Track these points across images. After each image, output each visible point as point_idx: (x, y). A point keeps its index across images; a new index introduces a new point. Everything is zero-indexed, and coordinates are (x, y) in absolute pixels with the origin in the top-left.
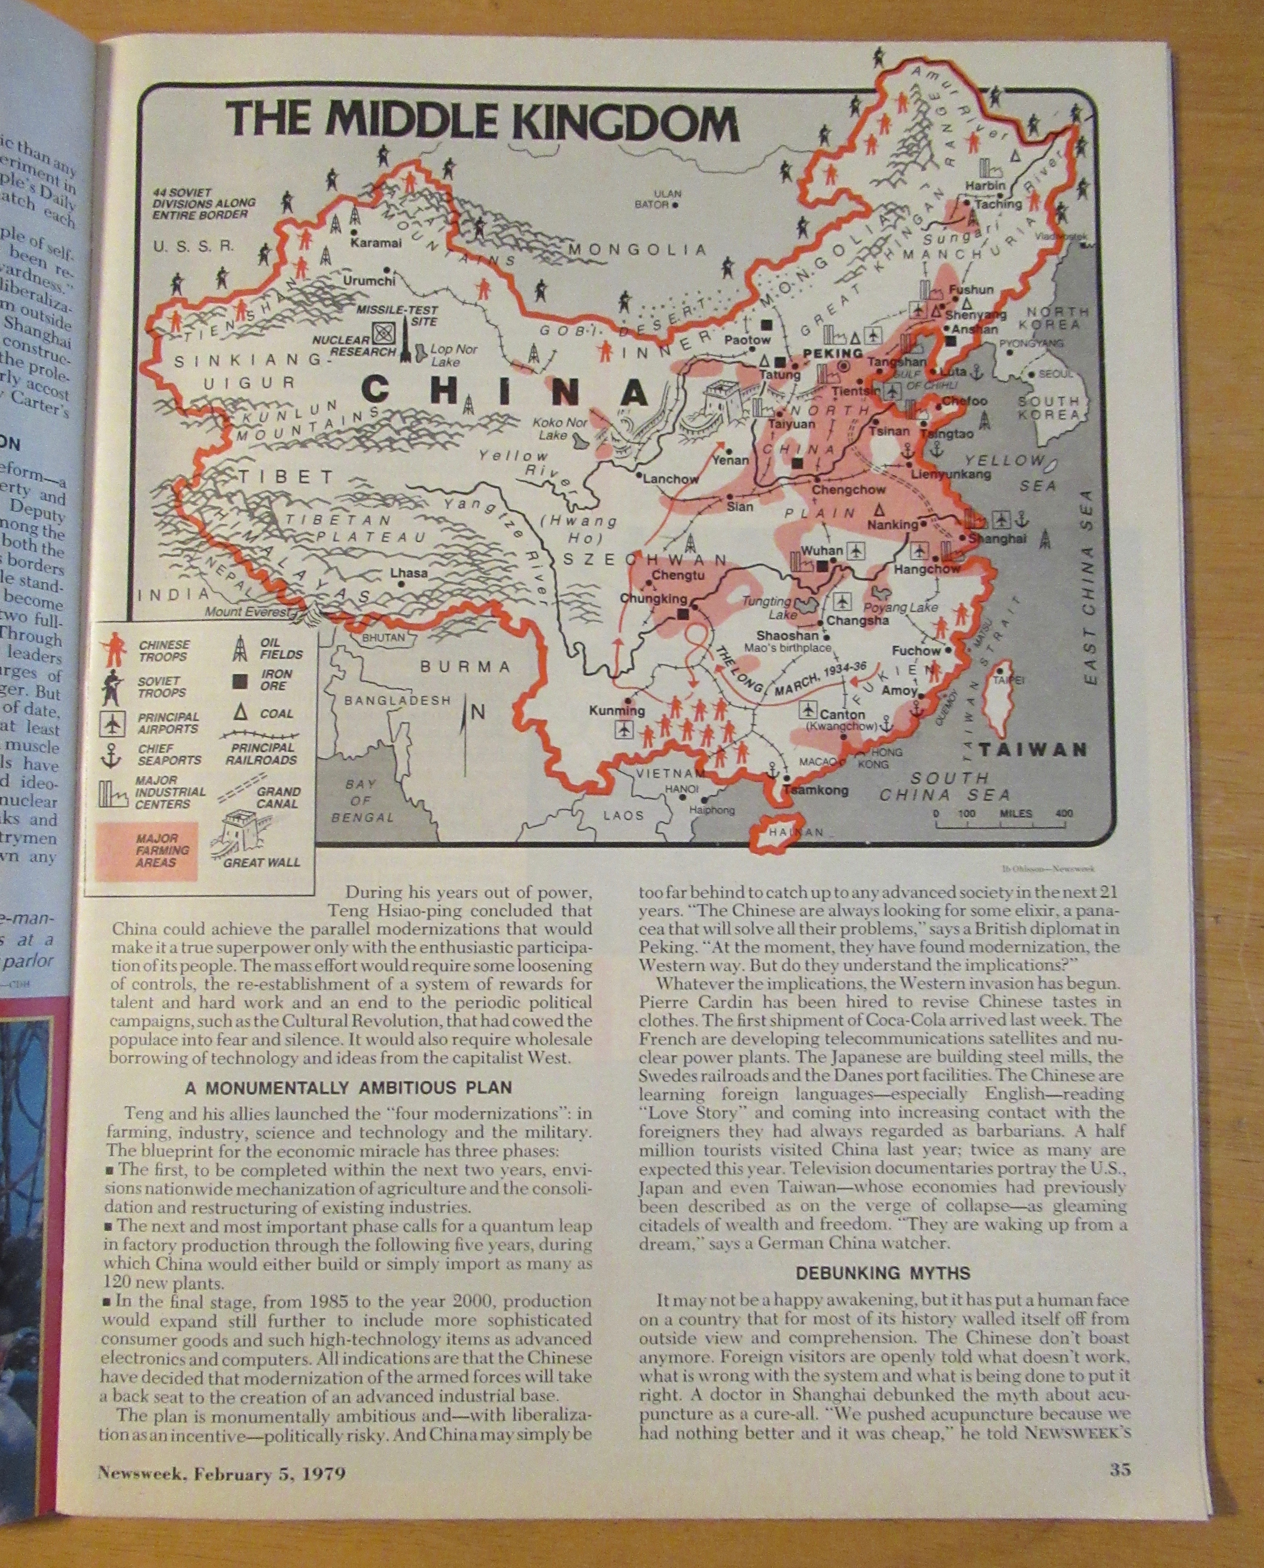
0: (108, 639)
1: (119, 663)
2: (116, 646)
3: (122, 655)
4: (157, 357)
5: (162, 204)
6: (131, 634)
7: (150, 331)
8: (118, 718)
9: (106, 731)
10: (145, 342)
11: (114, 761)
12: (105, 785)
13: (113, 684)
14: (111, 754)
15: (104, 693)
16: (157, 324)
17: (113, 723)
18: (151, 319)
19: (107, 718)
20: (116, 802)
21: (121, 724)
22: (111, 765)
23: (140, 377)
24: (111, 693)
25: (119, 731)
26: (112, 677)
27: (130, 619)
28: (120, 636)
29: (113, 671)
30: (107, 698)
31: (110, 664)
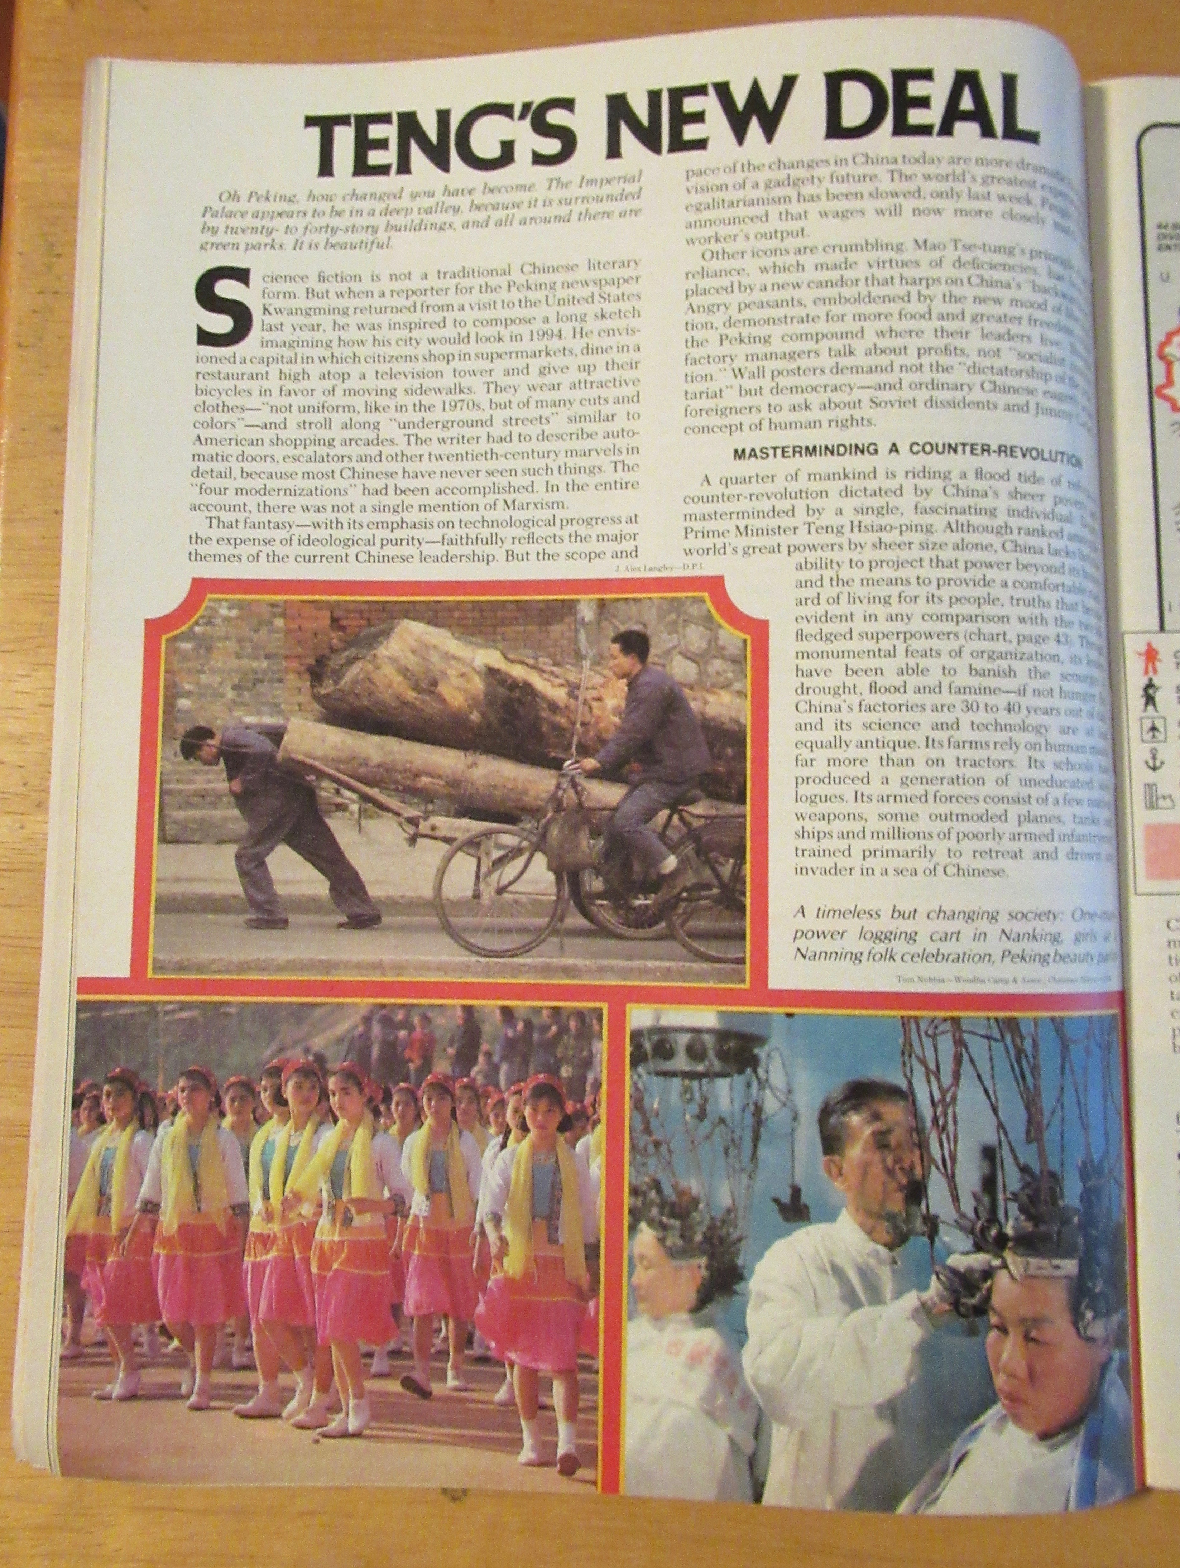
0: (1143, 648)
1: (1155, 671)
2: (1151, 655)
3: (1158, 664)
4: (1170, 381)
5: (1165, 236)
6: (1165, 644)
7: (1162, 357)
8: (1159, 724)
9: (1148, 736)
10: (1158, 367)
11: (1158, 763)
12: (1150, 787)
13: (1151, 691)
14: (1154, 758)
15: (1143, 700)
16: (1168, 350)
17: (1154, 729)
18: (1162, 346)
19: (1148, 724)
20: (1161, 803)
21: (1161, 729)
22: (1154, 769)
23: (1157, 401)
24: (1150, 700)
25: (1160, 736)
26: (1150, 685)
27: (1162, 628)
28: (1154, 646)
29: (1151, 680)
30: (1147, 704)
31: (1146, 672)
